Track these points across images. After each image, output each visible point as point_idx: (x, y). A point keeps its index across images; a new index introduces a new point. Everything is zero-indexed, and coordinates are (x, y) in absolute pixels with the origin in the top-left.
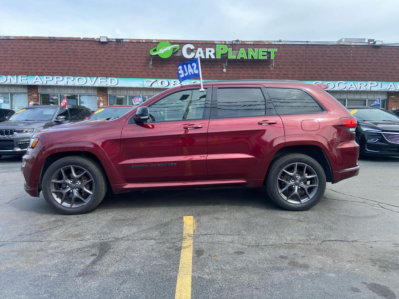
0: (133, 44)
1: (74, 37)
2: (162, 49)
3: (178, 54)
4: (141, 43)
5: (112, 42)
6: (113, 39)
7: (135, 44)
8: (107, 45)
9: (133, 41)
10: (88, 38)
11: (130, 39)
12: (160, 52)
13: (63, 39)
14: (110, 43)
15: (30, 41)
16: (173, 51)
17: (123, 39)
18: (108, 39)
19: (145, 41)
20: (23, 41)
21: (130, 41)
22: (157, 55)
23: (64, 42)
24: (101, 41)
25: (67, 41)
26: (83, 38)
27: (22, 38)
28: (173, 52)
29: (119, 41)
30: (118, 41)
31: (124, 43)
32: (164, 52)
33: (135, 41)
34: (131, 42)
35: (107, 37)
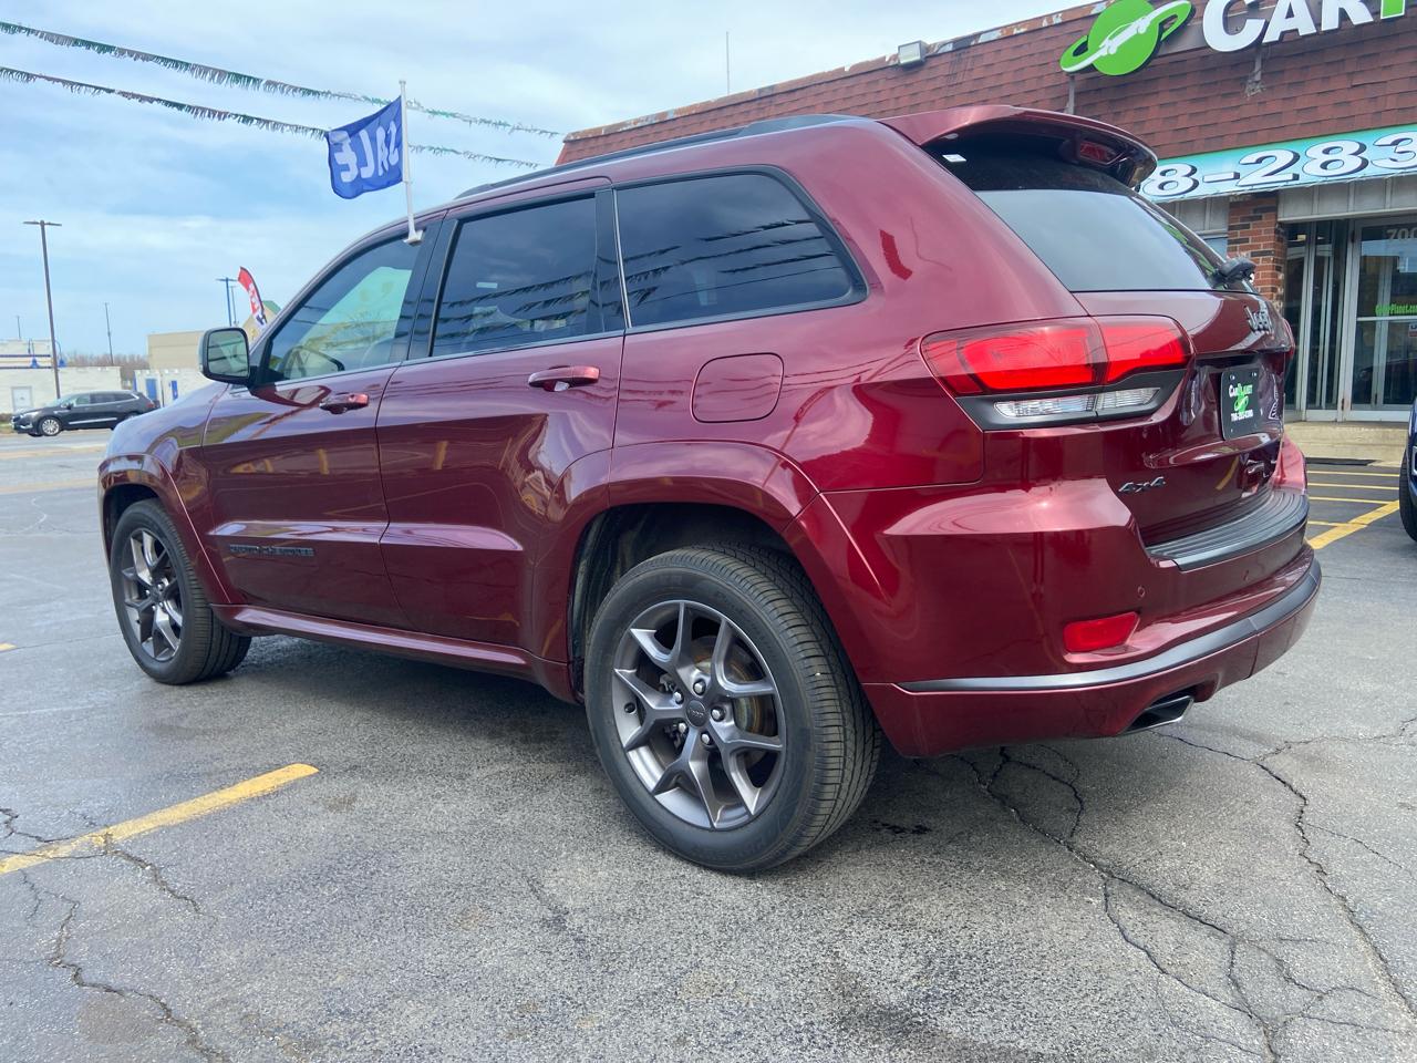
0: (1013, 43)
1: (826, 71)
2: (1110, 39)
3: (1187, 43)
4: (1044, 32)
5: (940, 54)
6: (945, 44)
7: (1020, 41)
8: (923, 74)
9: (1015, 32)
10: (867, 63)
11: (1005, 27)
12: (1103, 53)
13: (794, 88)
14: (933, 62)
15: (712, 115)
16: (1162, 30)
17: (977, 35)
18: (924, 48)
19: (1059, 21)
20: (695, 119)
21: (1005, 34)
22: (1091, 68)
23: (798, 95)
24: (902, 62)
25: (805, 91)
26: (854, 68)
27: (694, 112)
28: (1160, 36)
29: (963, 45)
30: (960, 46)
31: (980, 51)
32: (1119, 48)
33: (1022, 30)
34: (1008, 37)
35: (920, 42)
